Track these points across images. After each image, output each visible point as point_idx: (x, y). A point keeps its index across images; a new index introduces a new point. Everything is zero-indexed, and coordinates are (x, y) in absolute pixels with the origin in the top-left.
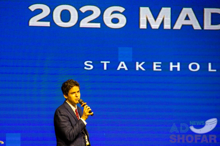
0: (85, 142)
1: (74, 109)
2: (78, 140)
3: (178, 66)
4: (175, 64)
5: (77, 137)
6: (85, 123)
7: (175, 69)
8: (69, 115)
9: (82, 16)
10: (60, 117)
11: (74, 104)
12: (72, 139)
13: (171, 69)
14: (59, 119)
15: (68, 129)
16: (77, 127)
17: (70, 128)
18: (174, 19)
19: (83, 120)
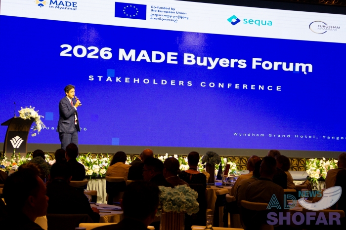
0: (75, 119)
1: (70, 100)
2: (71, 117)
3: (138, 80)
4: (137, 79)
5: (71, 116)
6: (76, 109)
7: (136, 82)
8: (67, 104)
9: (88, 52)
10: (62, 104)
11: (70, 98)
12: (68, 116)
13: (134, 82)
14: (61, 105)
15: (67, 112)
16: (71, 111)
17: (67, 111)
18: (137, 55)
19: (75, 107)
